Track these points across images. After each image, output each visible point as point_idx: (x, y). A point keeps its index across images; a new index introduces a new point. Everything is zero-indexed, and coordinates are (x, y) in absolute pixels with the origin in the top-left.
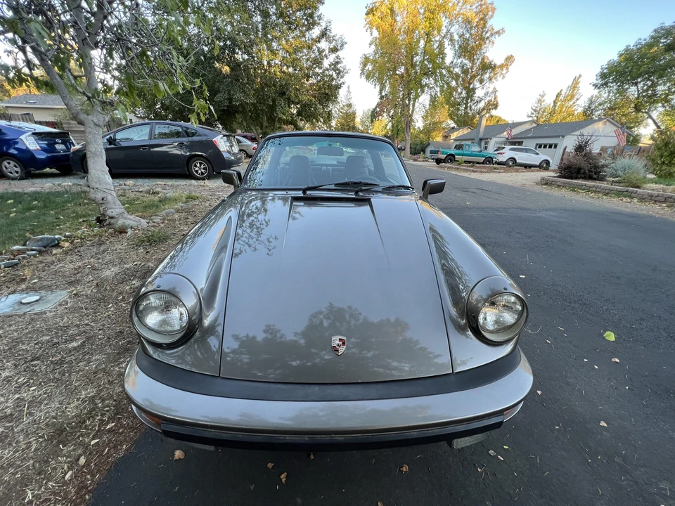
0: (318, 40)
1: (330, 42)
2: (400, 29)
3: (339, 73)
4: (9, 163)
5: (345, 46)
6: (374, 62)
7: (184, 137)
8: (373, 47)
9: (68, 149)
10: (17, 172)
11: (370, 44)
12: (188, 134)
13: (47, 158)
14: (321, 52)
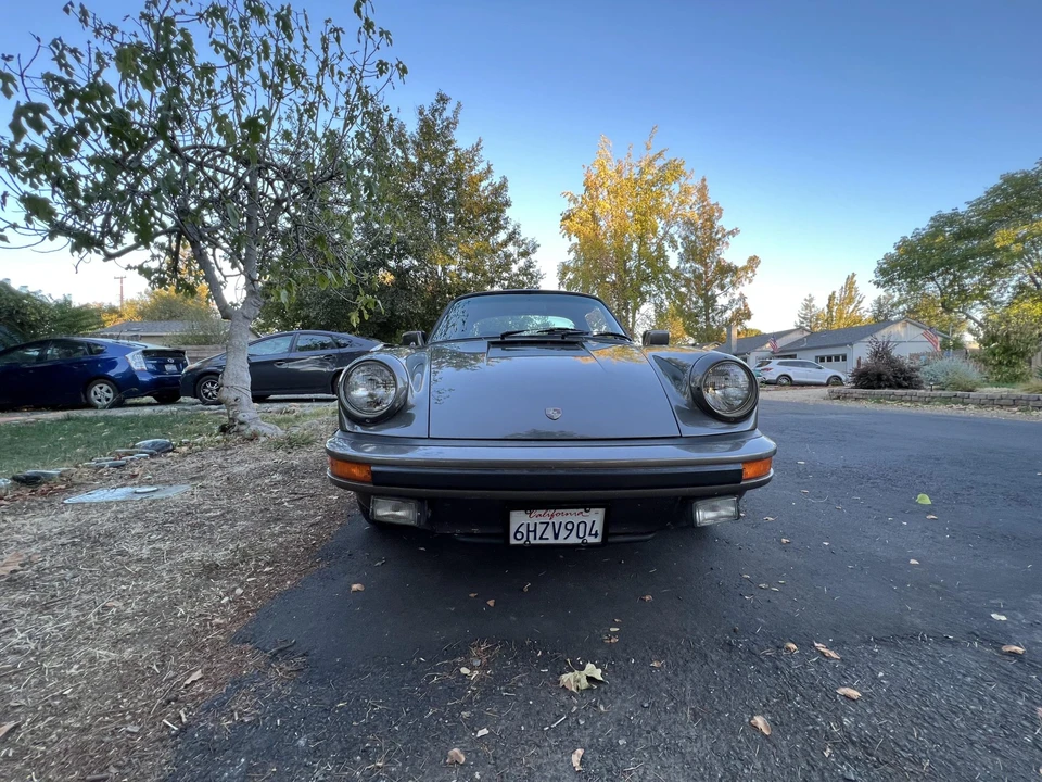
0: (505, 244)
1: (519, 247)
2: (605, 234)
3: (532, 278)
4: (101, 388)
5: (538, 249)
6: (575, 270)
7: (333, 348)
8: (573, 254)
9: (180, 371)
10: (108, 399)
11: (569, 252)
12: (339, 346)
13: (152, 381)
14: (508, 256)
